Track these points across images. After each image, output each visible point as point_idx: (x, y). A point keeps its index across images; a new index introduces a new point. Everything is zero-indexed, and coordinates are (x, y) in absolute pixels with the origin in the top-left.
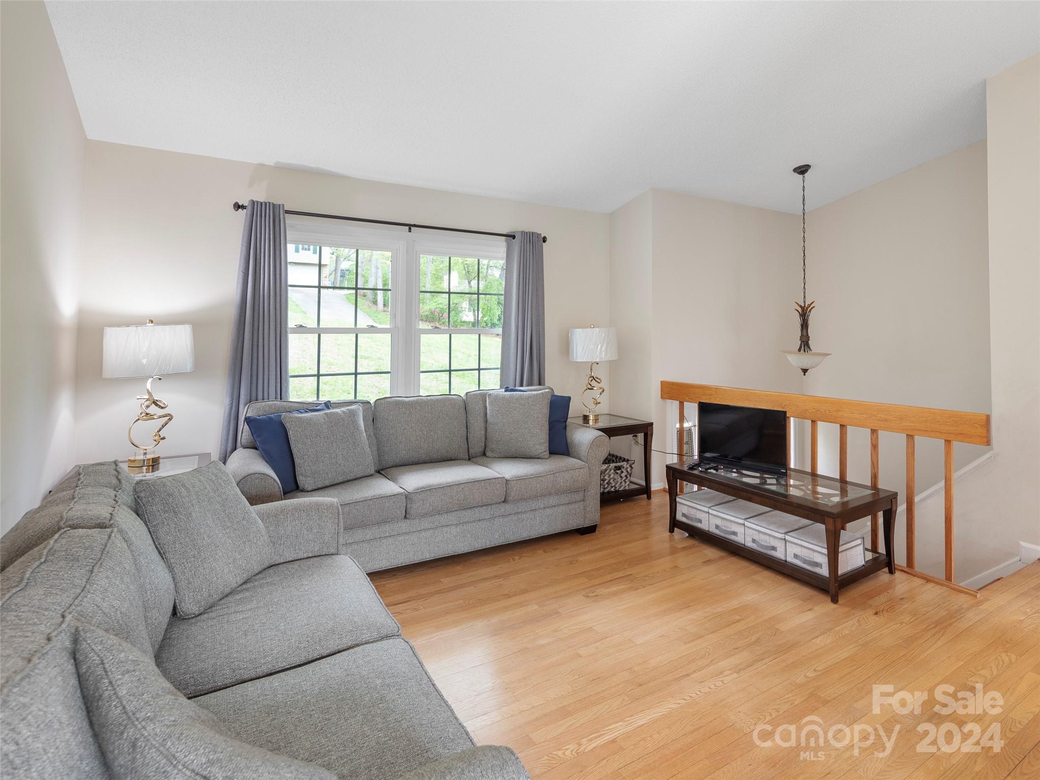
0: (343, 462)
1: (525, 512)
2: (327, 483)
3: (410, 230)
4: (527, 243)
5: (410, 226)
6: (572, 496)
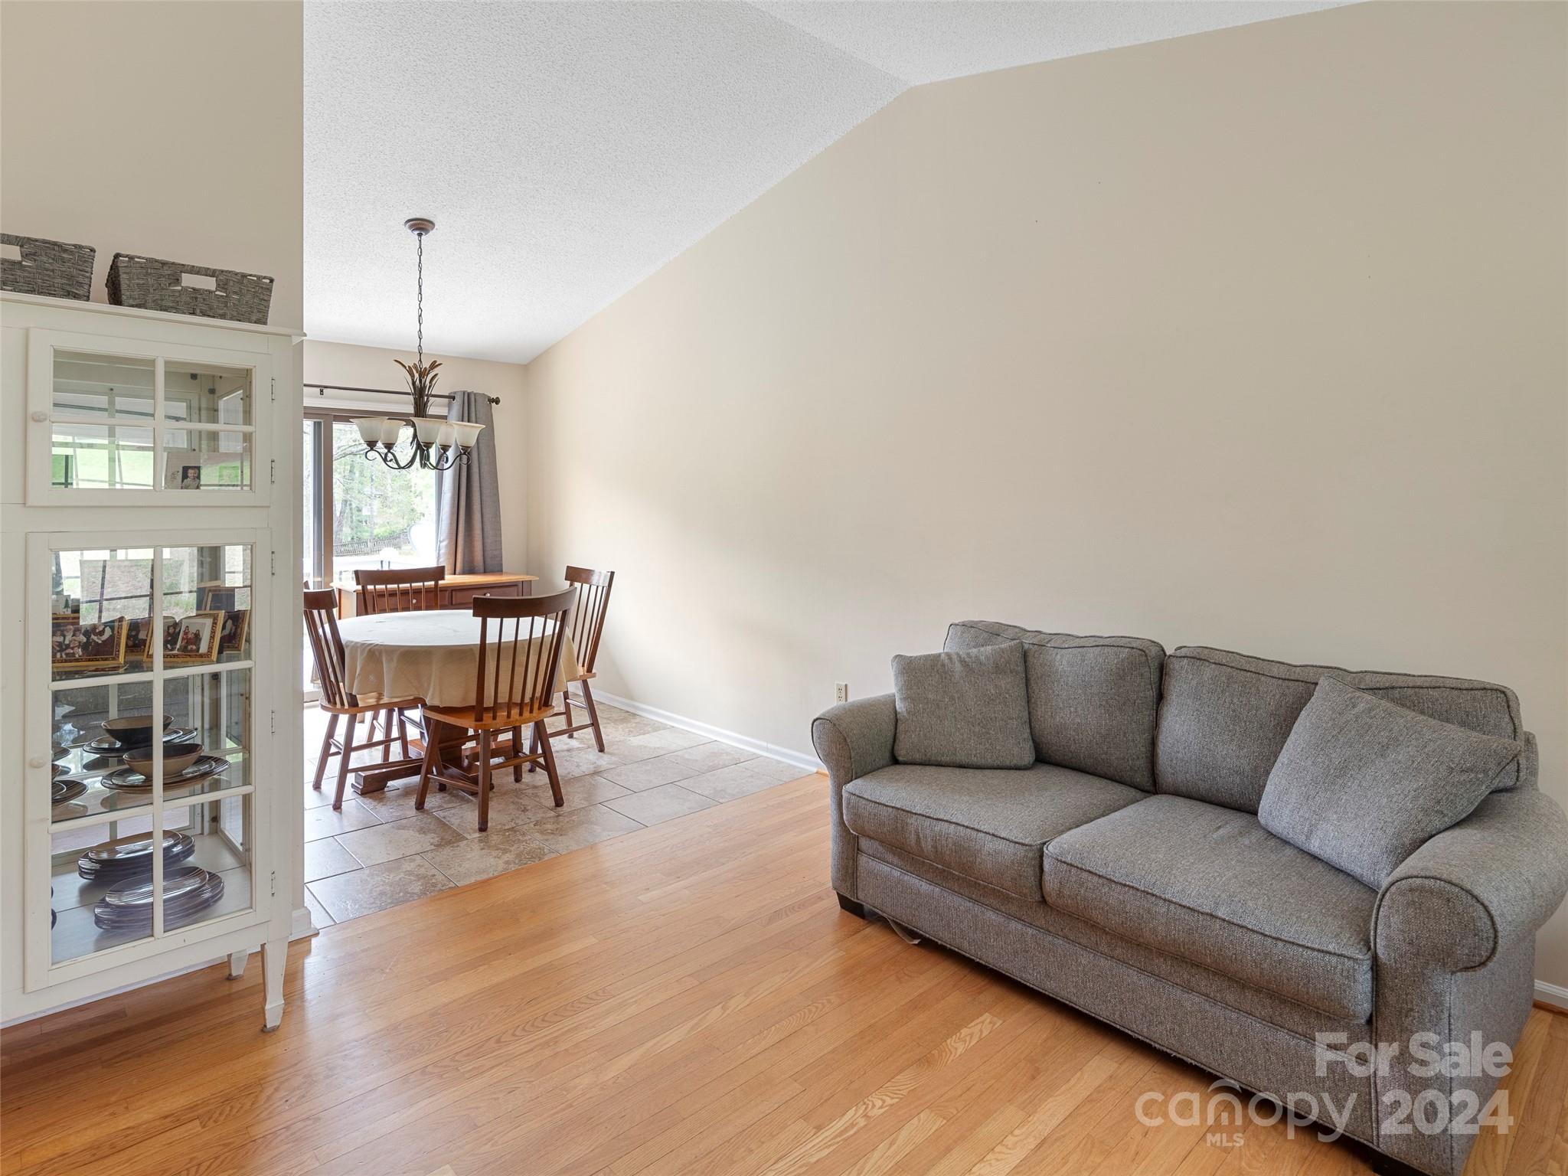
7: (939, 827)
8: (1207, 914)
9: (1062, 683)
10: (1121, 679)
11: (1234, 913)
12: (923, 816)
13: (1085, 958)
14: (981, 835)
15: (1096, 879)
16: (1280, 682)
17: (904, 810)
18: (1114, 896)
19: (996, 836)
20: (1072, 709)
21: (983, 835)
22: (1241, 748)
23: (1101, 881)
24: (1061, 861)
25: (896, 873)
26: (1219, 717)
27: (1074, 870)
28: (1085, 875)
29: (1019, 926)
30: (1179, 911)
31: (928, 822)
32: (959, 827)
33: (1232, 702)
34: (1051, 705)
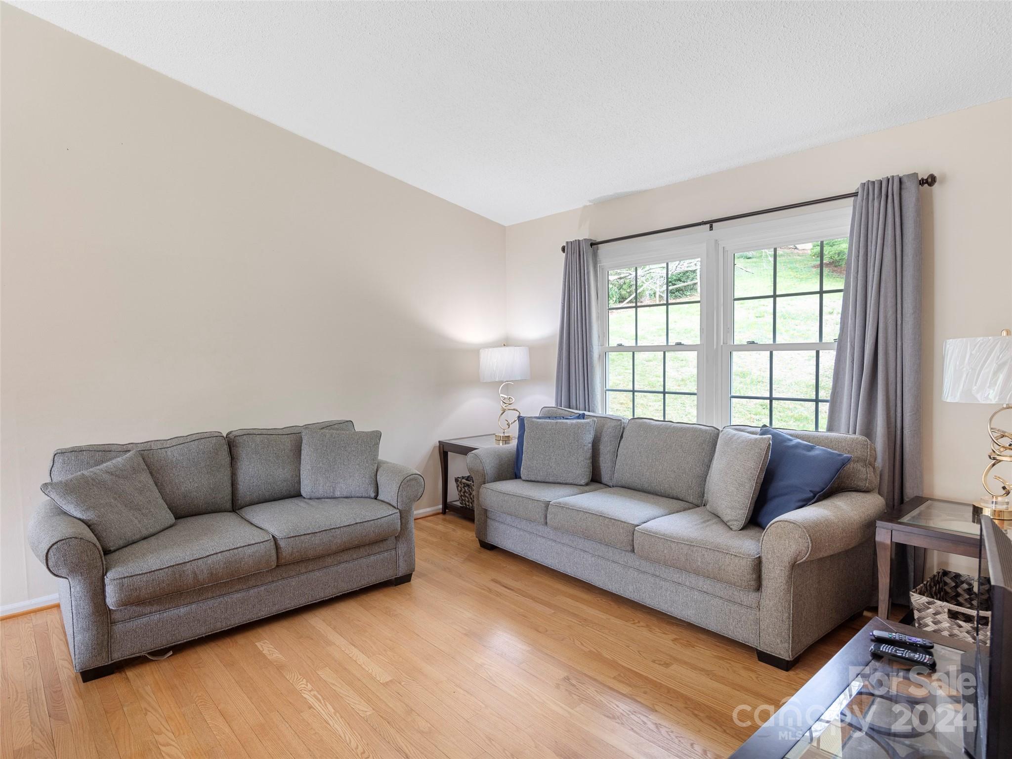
0: (554, 465)
1: (665, 580)
2: (539, 479)
3: (711, 228)
4: (874, 199)
5: (711, 223)
6: (735, 593)
7: (210, 561)
8: (355, 524)
9: (179, 467)
10: (216, 454)
11: (361, 519)
12: (195, 560)
13: (294, 582)
14: (240, 549)
15: (308, 536)
16: (286, 436)
17: (178, 565)
18: (316, 540)
19: (250, 545)
20: (191, 480)
21: (241, 549)
22: (284, 469)
23: (310, 536)
24: (288, 538)
25: (156, 617)
26: (270, 458)
27: (297, 538)
28: (302, 537)
29: (256, 590)
30: (345, 529)
31: (200, 561)
32: (224, 553)
33: (274, 450)
34: (175, 483)
